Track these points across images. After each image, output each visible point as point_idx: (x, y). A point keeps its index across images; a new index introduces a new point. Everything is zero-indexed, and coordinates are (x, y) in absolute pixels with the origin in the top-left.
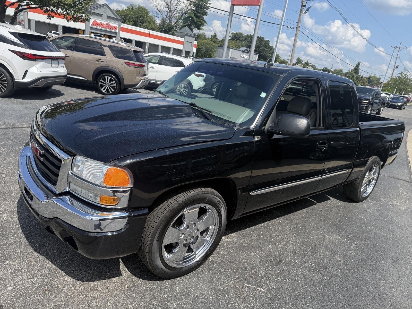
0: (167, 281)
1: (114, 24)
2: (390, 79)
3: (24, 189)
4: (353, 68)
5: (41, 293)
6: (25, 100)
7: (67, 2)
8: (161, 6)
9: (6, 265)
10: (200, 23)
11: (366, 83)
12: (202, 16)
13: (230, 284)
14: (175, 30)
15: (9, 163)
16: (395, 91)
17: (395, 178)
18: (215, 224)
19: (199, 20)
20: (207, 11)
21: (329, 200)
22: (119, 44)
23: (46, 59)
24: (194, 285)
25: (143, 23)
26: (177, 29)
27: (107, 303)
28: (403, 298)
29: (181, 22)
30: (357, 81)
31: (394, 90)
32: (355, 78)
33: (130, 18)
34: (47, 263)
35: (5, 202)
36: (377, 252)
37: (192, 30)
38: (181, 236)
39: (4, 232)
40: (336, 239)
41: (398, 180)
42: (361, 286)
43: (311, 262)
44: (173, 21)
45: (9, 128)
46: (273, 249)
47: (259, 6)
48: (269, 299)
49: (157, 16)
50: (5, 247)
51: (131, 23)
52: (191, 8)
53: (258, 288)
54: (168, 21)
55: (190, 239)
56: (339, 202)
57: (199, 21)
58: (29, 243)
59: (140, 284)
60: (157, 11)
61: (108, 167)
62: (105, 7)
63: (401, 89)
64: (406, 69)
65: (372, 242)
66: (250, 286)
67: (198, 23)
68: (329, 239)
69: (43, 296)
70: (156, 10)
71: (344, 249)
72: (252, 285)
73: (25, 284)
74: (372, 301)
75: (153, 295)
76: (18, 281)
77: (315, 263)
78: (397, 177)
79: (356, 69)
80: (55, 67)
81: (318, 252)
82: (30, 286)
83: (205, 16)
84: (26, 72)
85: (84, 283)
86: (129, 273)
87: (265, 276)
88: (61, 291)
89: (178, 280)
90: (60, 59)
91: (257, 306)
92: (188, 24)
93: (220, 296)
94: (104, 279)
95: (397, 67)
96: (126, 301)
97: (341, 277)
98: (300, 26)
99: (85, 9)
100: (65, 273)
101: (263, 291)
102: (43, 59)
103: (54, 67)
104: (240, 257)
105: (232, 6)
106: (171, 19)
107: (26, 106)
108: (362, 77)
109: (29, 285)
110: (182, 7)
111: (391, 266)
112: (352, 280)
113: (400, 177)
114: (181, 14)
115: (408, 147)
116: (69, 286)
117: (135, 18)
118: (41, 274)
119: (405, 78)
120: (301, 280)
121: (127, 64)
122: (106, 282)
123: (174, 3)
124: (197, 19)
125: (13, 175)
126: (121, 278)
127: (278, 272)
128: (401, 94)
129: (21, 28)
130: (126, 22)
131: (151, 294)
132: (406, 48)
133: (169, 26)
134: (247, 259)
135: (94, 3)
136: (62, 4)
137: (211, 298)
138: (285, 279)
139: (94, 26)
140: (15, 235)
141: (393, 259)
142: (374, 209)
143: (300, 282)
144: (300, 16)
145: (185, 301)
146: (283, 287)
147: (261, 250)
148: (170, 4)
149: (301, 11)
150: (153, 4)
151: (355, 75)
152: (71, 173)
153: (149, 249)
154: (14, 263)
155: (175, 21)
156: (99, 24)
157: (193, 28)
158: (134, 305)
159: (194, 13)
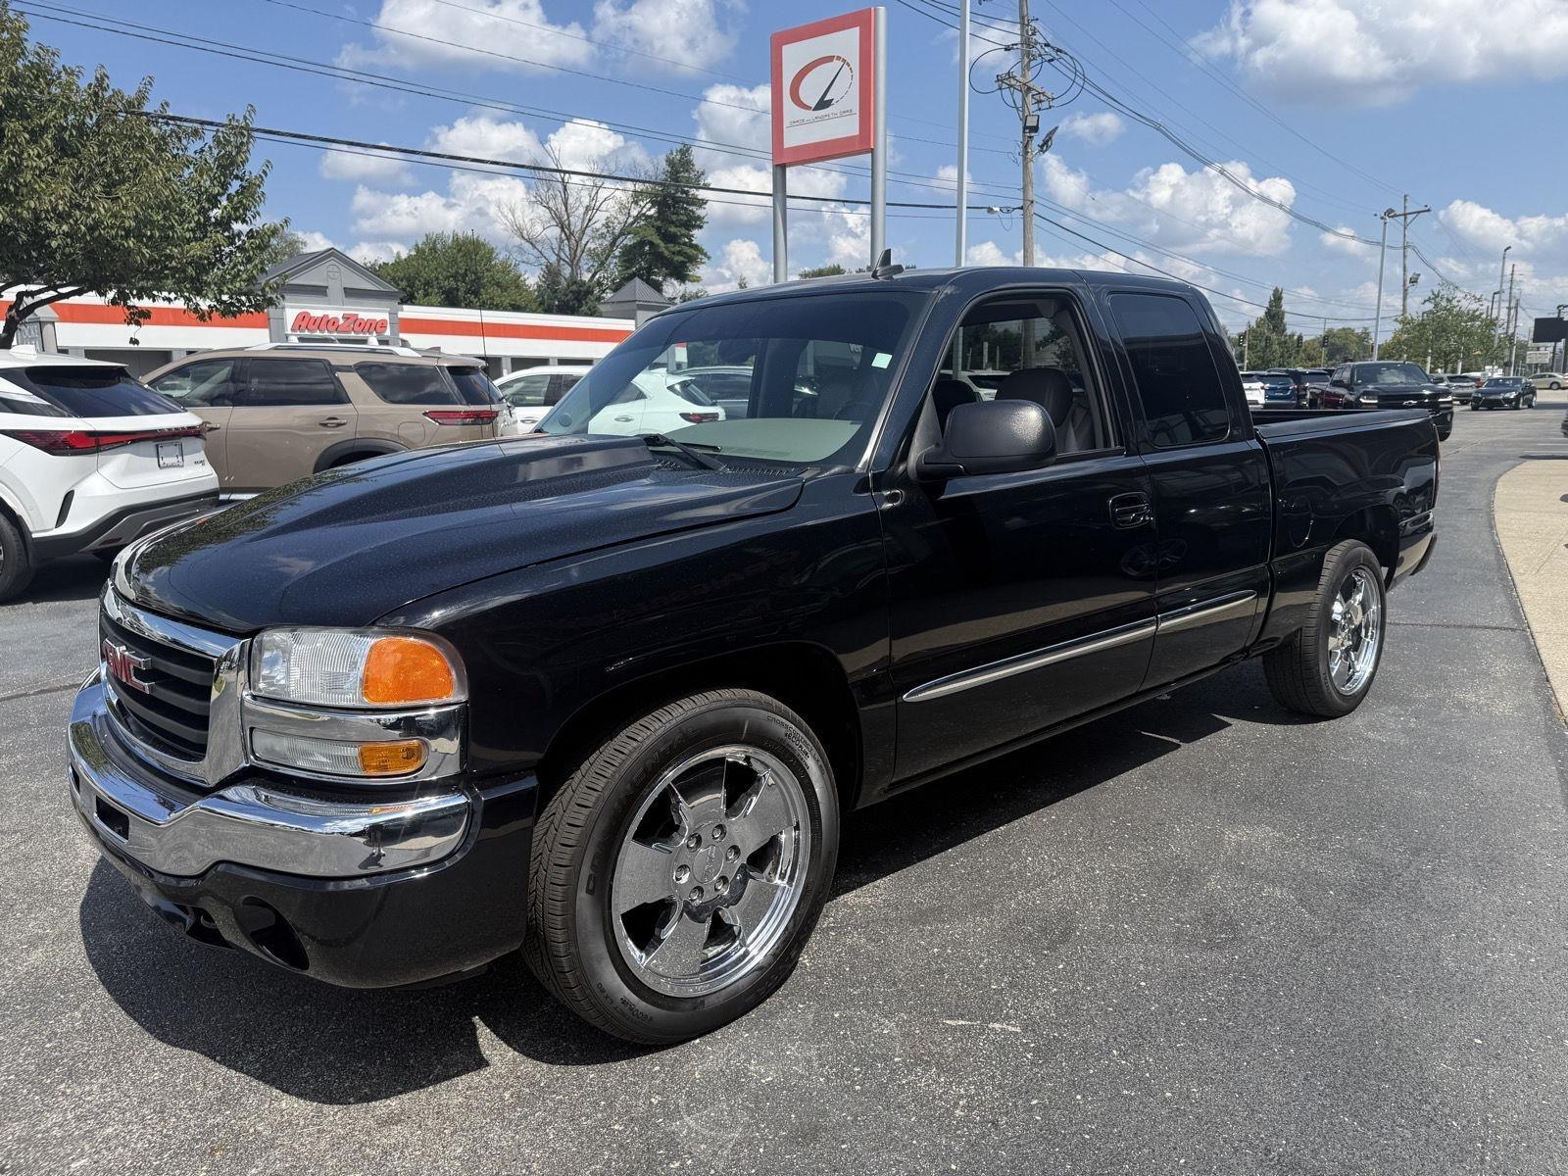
0: (657, 1055)
1: (373, 311)
2: (1399, 326)
3: (95, 810)
4: (1261, 313)
5: (195, 1162)
6: (74, 602)
7: (192, 252)
8: (533, 225)
9: (57, 1097)
10: (681, 259)
11: (1320, 358)
12: (684, 231)
13: (889, 1027)
14: (599, 299)
15: (37, 798)
16: (1429, 366)
17: (1460, 626)
18: (798, 823)
19: (677, 248)
20: (700, 212)
21: (1228, 729)
22: (391, 353)
23: (134, 441)
24: (755, 1053)
25: (476, 294)
26: (604, 291)
27: (444, 1153)
28: (1528, 973)
29: (614, 267)
30: (1287, 355)
31: (1426, 362)
32: (1276, 347)
33: (427, 283)
34: (210, 1070)
35: (33, 915)
36: (1416, 852)
37: (658, 287)
38: (678, 879)
39: (41, 1001)
40: (1264, 839)
41: (1473, 631)
42: (1368, 962)
43: (1177, 921)
44: (586, 267)
45: (26, 695)
46: (1033, 903)
47: (872, 151)
48: (1036, 1051)
49: (524, 259)
50: (48, 1045)
51: (434, 299)
52: (643, 212)
53: (990, 1026)
54: (567, 271)
55: (716, 890)
56: (1264, 727)
57: (679, 253)
58: (135, 1019)
59: (557, 1080)
60: (523, 242)
61: (371, 641)
62: (332, 261)
63: (1447, 355)
64: (1446, 283)
65: (1398, 827)
66: (961, 1022)
67: (676, 259)
68: (1239, 844)
69: (204, 1168)
70: (518, 240)
71: (1297, 865)
72: (970, 1020)
73: (135, 1144)
74: (1413, 1001)
75: (610, 1105)
76: (107, 1139)
77: (1193, 921)
78: (1469, 623)
79: (1274, 315)
80: (172, 466)
81: (1201, 886)
82: (154, 1147)
83: (695, 232)
84: (69, 497)
85: (352, 1107)
86: (511, 1053)
87: (1012, 985)
88: (271, 1144)
89: (695, 1046)
90: (184, 436)
91: (993, 1077)
92: (641, 268)
93: (856, 1069)
94: (422, 1087)
95: (1414, 281)
96: (513, 1138)
97: (1291, 945)
98: (1035, 199)
99: (259, 266)
100: (277, 1088)
101: (1011, 1032)
102: (123, 444)
103: (168, 467)
104: (918, 944)
105: (779, 170)
106: (575, 262)
107: (78, 618)
108: (1300, 338)
109: (150, 1144)
110: (608, 214)
111: (1475, 887)
112: (1334, 950)
113: (1479, 621)
114: (609, 238)
115: (1499, 526)
116: (298, 1125)
117: (447, 278)
118: (191, 1105)
119: (1450, 314)
120: (1147, 976)
121: (432, 415)
122: (431, 1093)
123: (577, 204)
124: (670, 245)
125: (55, 832)
126: (485, 1072)
127: (1061, 967)
128: (1454, 371)
129: (33, 352)
130: (415, 298)
131: (603, 1103)
132: (1429, 210)
133: (574, 288)
134: (943, 947)
135: (291, 256)
136: (174, 263)
137: (821, 1080)
138: (1086, 983)
139: (302, 331)
140: (82, 1007)
141: (1479, 866)
142: (1393, 729)
143: (1143, 984)
144: (1025, 167)
145: (728, 1105)
146: (1085, 1008)
147: (991, 911)
148: (563, 213)
149: (1026, 147)
150: (506, 221)
151: (1274, 336)
152: (249, 698)
153: (565, 927)
154: (87, 1088)
155: (593, 266)
156: (318, 322)
157: (660, 279)
158: (543, 1146)
159: (653, 226)
